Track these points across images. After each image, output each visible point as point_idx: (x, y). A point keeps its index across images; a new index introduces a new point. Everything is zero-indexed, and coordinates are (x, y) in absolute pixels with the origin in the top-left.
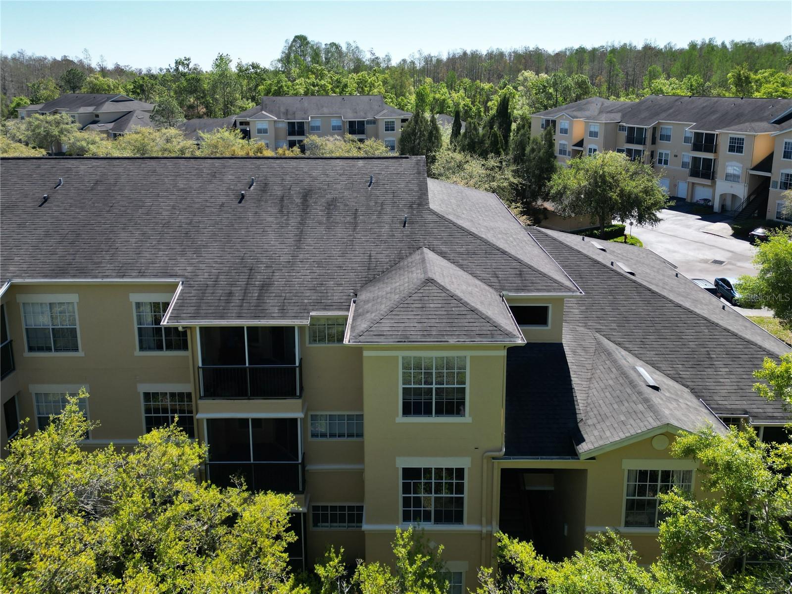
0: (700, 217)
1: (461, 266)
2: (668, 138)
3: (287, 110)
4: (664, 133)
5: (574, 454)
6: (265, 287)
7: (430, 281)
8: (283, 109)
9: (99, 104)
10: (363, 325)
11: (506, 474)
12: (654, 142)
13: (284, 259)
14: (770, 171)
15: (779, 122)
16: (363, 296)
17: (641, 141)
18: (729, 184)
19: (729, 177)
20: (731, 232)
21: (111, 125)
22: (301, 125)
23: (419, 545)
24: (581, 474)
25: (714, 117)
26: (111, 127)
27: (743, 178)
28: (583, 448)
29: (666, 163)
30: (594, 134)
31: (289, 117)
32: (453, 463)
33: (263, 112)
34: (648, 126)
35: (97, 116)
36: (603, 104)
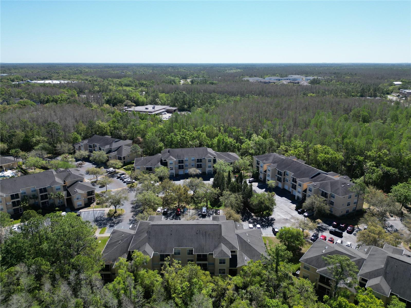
0: (291, 201)
1: (226, 246)
2: (288, 175)
3: (178, 155)
4: (287, 173)
5: (236, 267)
6: (203, 249)
7: (222, 250)
8: (176, 155)
9: (111, 144)
10: (215, 256)
11: (229, 269)
12: (284, 175)
13: (205, 244)
14: (306, 193)
15: (312, 178)
16: (215, 250)
17: (281, 175)
18: (299, 194)
19: (299, 192)
20: (295, 209)
21: (116, 152)
22: (182, 161)
23: (221, 275)
24: (237, 269)
25: (299, 172)
26: (116, 153)
27: (301, 193)
28: (237, 267)
29: (287, 181)
30: (269, 170)
31: (179, 158)
32: (224, 268)
33: (171, 157)
34: (283, 172)
35: (111, 149)
36: (274, 157)
